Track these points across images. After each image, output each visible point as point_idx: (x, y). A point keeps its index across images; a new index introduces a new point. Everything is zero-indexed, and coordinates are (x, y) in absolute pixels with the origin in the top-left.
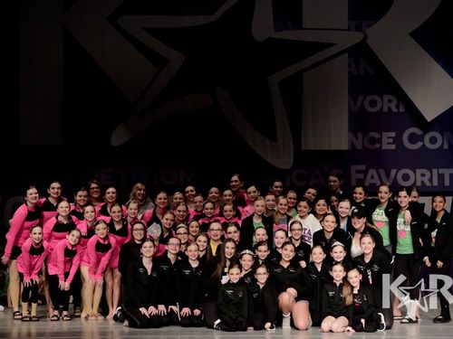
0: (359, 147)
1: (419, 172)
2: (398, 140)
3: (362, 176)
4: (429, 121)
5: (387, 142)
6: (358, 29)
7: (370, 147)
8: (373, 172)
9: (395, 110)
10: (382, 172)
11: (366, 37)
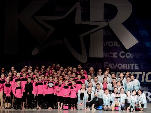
0: (106, 56)
1: (124, 64)
2: (118, 55)
4: (127, 49)
5: (115, 55)
6: (107, 21)
7: (110, 57)
8: (110, 64)
9: (117, 46)
10: (113, 64)
11: (109, 24)
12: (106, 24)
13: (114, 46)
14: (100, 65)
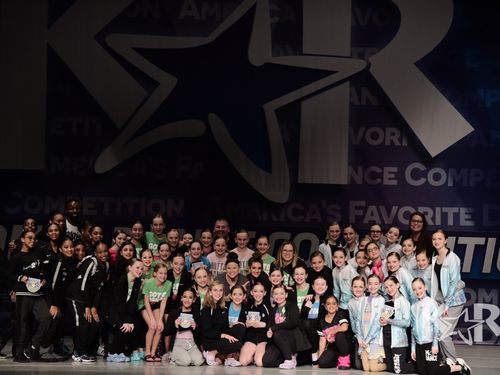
0: (359, 181)
2: (400, 176)
3: (361, 213)
4: (433, 155)
5: (389, 176)
6: (361, 56)
7: (371, 182)
8: (372, 208)
9: (397, 143)
10: (383, 209)
11: (369, 66)
12: (358, 65)
13: (388, 143)
14: (334, 210)
